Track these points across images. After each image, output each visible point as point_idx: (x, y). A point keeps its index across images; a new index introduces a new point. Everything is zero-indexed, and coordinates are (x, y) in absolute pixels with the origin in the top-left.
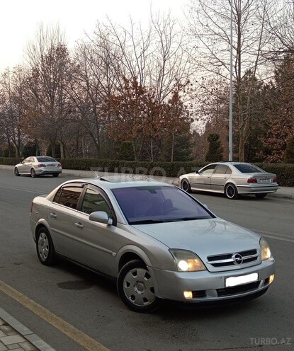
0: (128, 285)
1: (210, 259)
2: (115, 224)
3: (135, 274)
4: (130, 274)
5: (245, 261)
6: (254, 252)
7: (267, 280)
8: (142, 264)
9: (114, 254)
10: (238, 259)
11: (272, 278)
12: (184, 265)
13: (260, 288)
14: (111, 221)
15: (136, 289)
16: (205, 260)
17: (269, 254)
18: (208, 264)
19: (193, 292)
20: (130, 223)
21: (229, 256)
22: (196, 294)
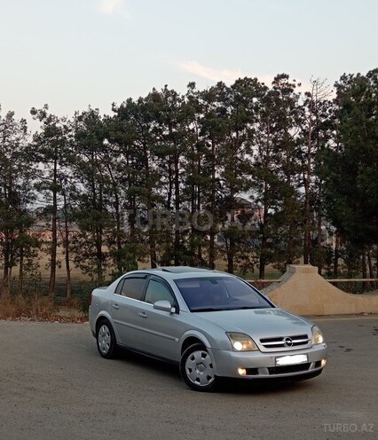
0: (190, 370)
1: (262, 341)
2: (177, 312)
3: (193, 358)
4: (189, 360)
5: (295, 344)
6: (306, 337)
7: (318, 364)
8: (202, 347)
9: (177, 340)
10: (289, 342)
11: (323, 362)
12: (238, 346)
13: (310, 370)
14: (173, 310)
15: (198, 371)
16: (258, 342)
17: (321, 339)
18: (261, 346)
19: (246, 369)
20: (192, 311)
21: (281, 339)
22: (249, 371)
